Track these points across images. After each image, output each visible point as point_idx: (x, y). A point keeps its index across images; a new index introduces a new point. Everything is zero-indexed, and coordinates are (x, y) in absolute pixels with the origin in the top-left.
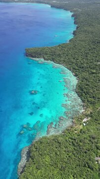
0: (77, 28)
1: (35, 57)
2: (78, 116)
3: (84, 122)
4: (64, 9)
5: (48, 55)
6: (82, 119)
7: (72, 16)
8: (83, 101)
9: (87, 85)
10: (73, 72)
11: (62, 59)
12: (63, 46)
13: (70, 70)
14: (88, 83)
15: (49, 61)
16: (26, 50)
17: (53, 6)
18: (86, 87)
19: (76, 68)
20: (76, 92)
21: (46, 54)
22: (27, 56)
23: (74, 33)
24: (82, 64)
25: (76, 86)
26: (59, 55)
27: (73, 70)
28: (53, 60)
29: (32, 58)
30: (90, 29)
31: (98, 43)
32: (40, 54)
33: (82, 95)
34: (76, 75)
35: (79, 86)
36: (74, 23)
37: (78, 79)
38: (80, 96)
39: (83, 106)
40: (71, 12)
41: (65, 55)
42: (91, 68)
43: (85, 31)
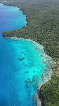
0: (26, 17)
4: (13, 6)
5: (19, 35)
7: (20, 10)
8: (53, 58)
10: (38, 42)
11: (29, 36)
13: (36, 41)
15: (21, 38)
18: (51, 49)
20: (46, 53)
21: (18, 34)
23: (26, 20)
25: (44, 50)
27: (38, 41)
28: (23, 37)
29: (9, 38)
32: (14, 35)
34: (40, 44)
35: (46, 50)
37: (43, 45)
38: (49, 55)
41: (29, 33)
43: (33, 18)
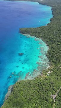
0: (53, 17)
1: (25, 33)
2: (45, 70)
3: (48, 74)
6: (47, 72)
7: (52, 9)
8: (50, 61)
10: (46, 43)
11: (41, 35)
12: (42, 28)
13: (45, 42)
14: (54, 51)
15: (33, 36)
16: (20, 29)
18: (53, 52)
19: (49, 41)
21: (32, 32)
22: (20, 33)
23: (51, 20)
24: (53, 39)
25: (47, 52)
26: (39, 33)
27: (47, 42)
28: (35, 36)
32: (28, 32)
34: (48, 46)
35: (49, 52)
38: (48, 58)
40: (51, 7)
42: (58, 42)
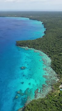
0: (46, 30)
1: (22, 46)
2: (55, 84)
3: (61, 88)
4: (37, 20)
5: (31, 45)
6: (58, 86)
7: (43, 24)
8: (57, 73)
9: (58, 62)
10: (47, 55)
11: (40, 47)
12: (39, 40)
13: (45, 53)
15: (31, 48)
16: (16, 42)
17: (30, 19)
18: (58, 63)
19: (49, 52)
20: (52, 67)
21: (29, 44)
22: (17, 45)
23: (45, 32)
24: (52, 49)
25: (51, 63)
26: (38, 45)
27: (47, 53)
28: (34, 48)
30: (54, 30)
31: (60, 37)
32: (26, 44)
33: (56, 69)
34: (49, 57)
35: (53, 63)
36: (44, 27)
37: (51, 59)
38: (55, 70)
39: (58, 77)
40: (41, 21)
41: (41, 44)
42: (59, 52)
43: (52, 31)
